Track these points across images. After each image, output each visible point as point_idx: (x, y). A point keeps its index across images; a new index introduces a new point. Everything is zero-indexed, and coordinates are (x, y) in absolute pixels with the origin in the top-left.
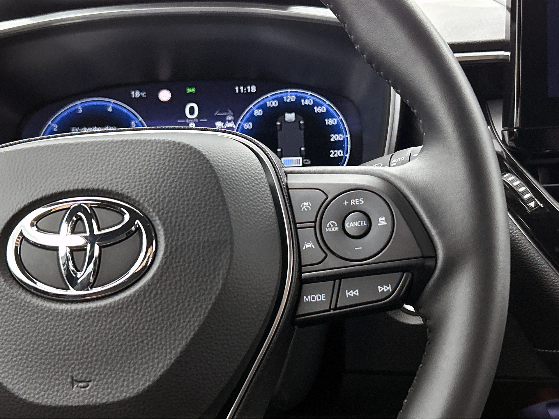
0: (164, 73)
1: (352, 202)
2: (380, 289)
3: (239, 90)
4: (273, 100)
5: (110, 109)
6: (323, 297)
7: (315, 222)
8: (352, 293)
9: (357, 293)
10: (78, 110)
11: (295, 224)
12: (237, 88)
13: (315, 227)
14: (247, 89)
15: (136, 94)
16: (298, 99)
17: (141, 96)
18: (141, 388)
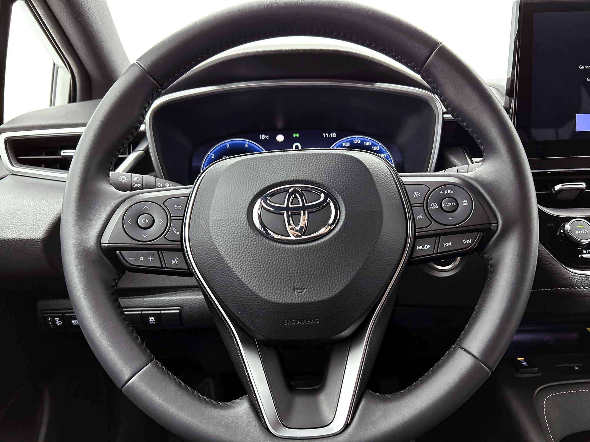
0: (280, 124)
1: (446, 192)
2: (465, 242)
3: (326, 135)
4: (347, 142)
5: (246, 146)
6: (429, 247)
7: (423, 203)
8: (447, 244)
9: (450, 244)
10: (227, 145)
11: (411, 205)
12: (324, 134)
13: (423, 206)
14: (331, 135)
15: (263, 137)
16: (362, 142)
17: (265, 138)
18: (334, 293)
